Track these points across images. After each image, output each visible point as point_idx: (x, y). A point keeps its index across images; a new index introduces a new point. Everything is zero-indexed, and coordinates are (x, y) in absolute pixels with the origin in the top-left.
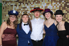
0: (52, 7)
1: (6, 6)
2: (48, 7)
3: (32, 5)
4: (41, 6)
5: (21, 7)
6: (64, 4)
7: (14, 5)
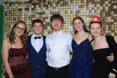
0: (89, 11)
1: (11, 10)
2: (81, 12)
3: (54, 8)
4: (69, 10)
5: (35, 11)
6: (109, 7)
7: (24, 9)
